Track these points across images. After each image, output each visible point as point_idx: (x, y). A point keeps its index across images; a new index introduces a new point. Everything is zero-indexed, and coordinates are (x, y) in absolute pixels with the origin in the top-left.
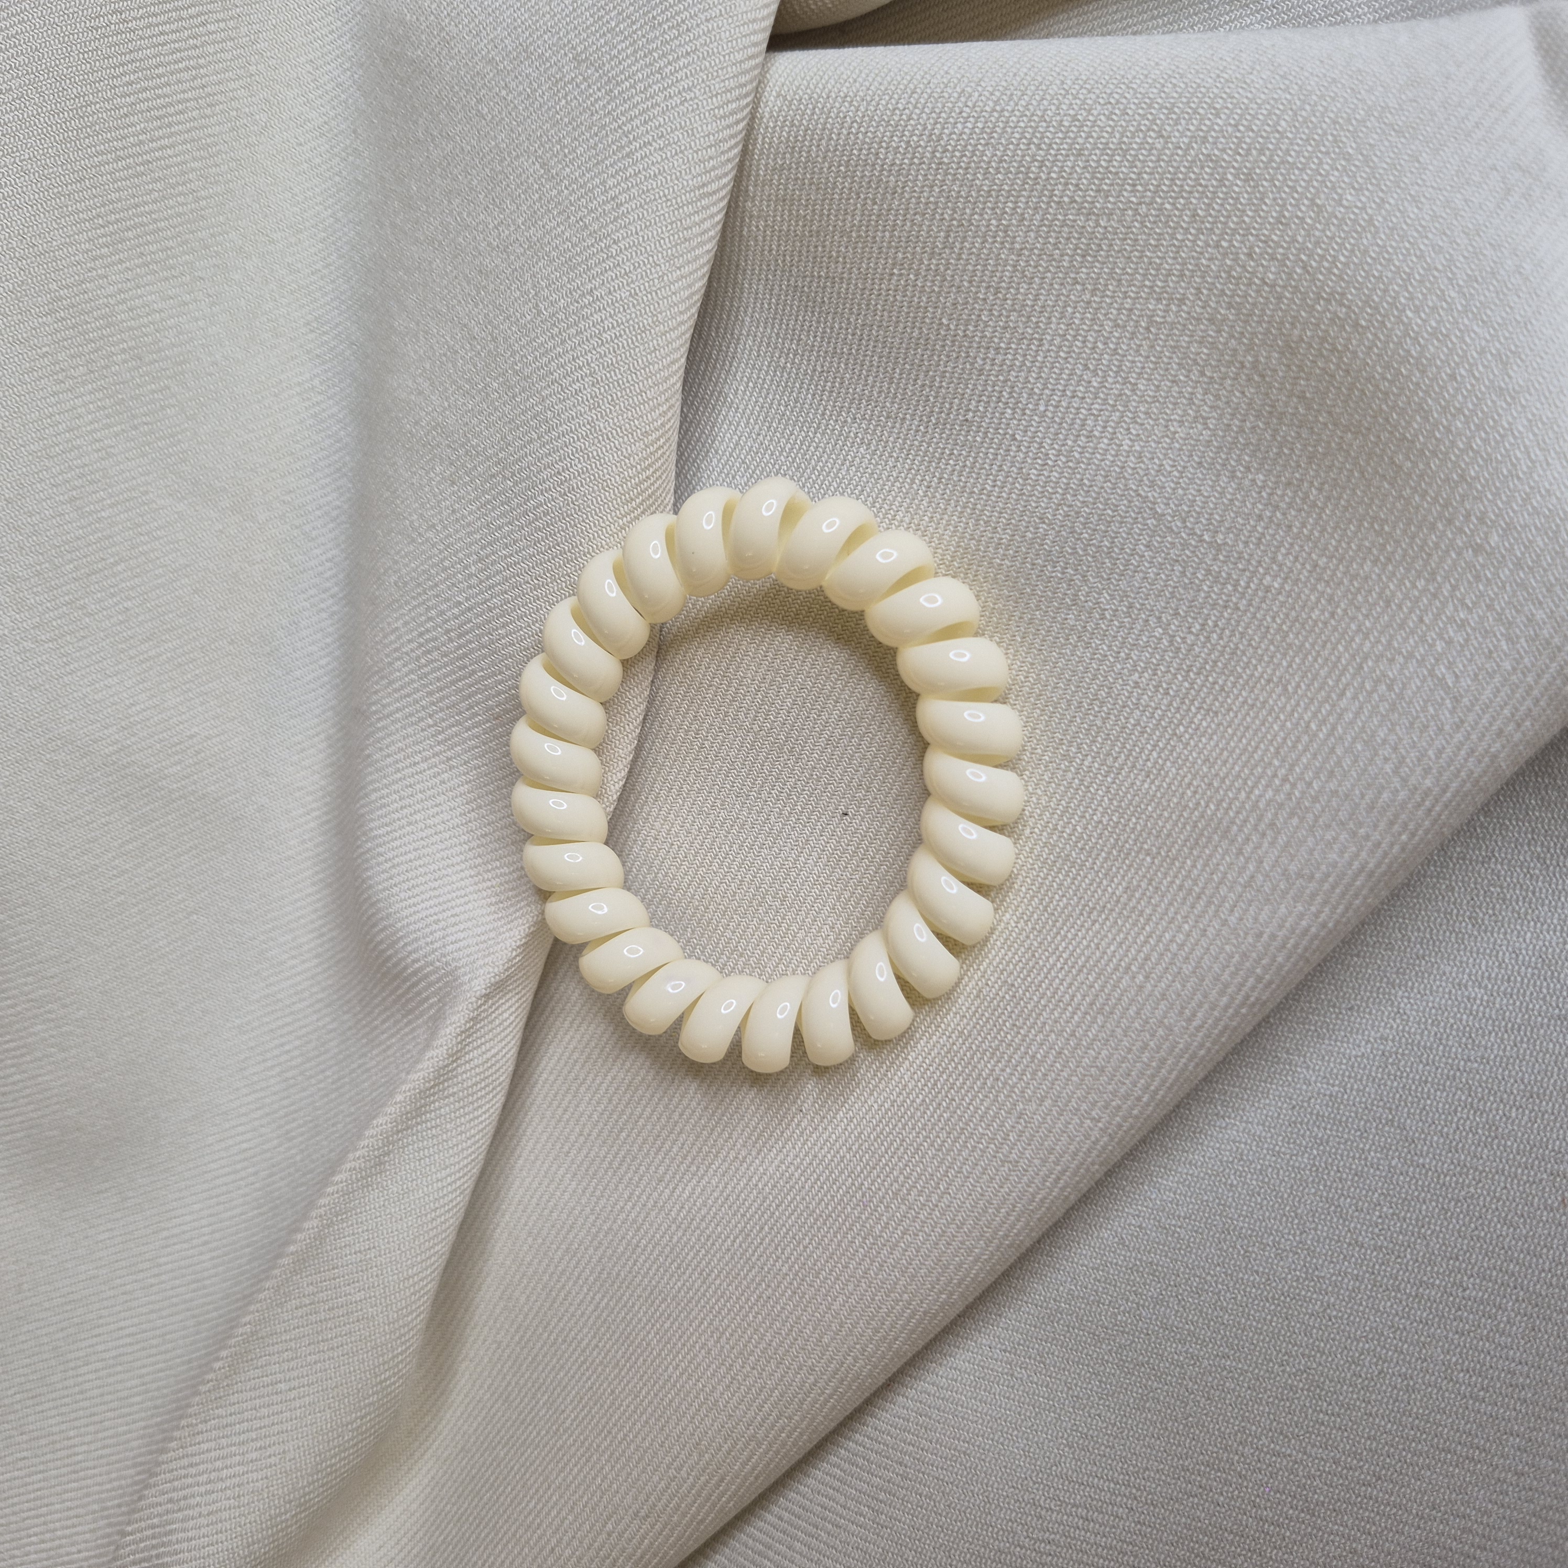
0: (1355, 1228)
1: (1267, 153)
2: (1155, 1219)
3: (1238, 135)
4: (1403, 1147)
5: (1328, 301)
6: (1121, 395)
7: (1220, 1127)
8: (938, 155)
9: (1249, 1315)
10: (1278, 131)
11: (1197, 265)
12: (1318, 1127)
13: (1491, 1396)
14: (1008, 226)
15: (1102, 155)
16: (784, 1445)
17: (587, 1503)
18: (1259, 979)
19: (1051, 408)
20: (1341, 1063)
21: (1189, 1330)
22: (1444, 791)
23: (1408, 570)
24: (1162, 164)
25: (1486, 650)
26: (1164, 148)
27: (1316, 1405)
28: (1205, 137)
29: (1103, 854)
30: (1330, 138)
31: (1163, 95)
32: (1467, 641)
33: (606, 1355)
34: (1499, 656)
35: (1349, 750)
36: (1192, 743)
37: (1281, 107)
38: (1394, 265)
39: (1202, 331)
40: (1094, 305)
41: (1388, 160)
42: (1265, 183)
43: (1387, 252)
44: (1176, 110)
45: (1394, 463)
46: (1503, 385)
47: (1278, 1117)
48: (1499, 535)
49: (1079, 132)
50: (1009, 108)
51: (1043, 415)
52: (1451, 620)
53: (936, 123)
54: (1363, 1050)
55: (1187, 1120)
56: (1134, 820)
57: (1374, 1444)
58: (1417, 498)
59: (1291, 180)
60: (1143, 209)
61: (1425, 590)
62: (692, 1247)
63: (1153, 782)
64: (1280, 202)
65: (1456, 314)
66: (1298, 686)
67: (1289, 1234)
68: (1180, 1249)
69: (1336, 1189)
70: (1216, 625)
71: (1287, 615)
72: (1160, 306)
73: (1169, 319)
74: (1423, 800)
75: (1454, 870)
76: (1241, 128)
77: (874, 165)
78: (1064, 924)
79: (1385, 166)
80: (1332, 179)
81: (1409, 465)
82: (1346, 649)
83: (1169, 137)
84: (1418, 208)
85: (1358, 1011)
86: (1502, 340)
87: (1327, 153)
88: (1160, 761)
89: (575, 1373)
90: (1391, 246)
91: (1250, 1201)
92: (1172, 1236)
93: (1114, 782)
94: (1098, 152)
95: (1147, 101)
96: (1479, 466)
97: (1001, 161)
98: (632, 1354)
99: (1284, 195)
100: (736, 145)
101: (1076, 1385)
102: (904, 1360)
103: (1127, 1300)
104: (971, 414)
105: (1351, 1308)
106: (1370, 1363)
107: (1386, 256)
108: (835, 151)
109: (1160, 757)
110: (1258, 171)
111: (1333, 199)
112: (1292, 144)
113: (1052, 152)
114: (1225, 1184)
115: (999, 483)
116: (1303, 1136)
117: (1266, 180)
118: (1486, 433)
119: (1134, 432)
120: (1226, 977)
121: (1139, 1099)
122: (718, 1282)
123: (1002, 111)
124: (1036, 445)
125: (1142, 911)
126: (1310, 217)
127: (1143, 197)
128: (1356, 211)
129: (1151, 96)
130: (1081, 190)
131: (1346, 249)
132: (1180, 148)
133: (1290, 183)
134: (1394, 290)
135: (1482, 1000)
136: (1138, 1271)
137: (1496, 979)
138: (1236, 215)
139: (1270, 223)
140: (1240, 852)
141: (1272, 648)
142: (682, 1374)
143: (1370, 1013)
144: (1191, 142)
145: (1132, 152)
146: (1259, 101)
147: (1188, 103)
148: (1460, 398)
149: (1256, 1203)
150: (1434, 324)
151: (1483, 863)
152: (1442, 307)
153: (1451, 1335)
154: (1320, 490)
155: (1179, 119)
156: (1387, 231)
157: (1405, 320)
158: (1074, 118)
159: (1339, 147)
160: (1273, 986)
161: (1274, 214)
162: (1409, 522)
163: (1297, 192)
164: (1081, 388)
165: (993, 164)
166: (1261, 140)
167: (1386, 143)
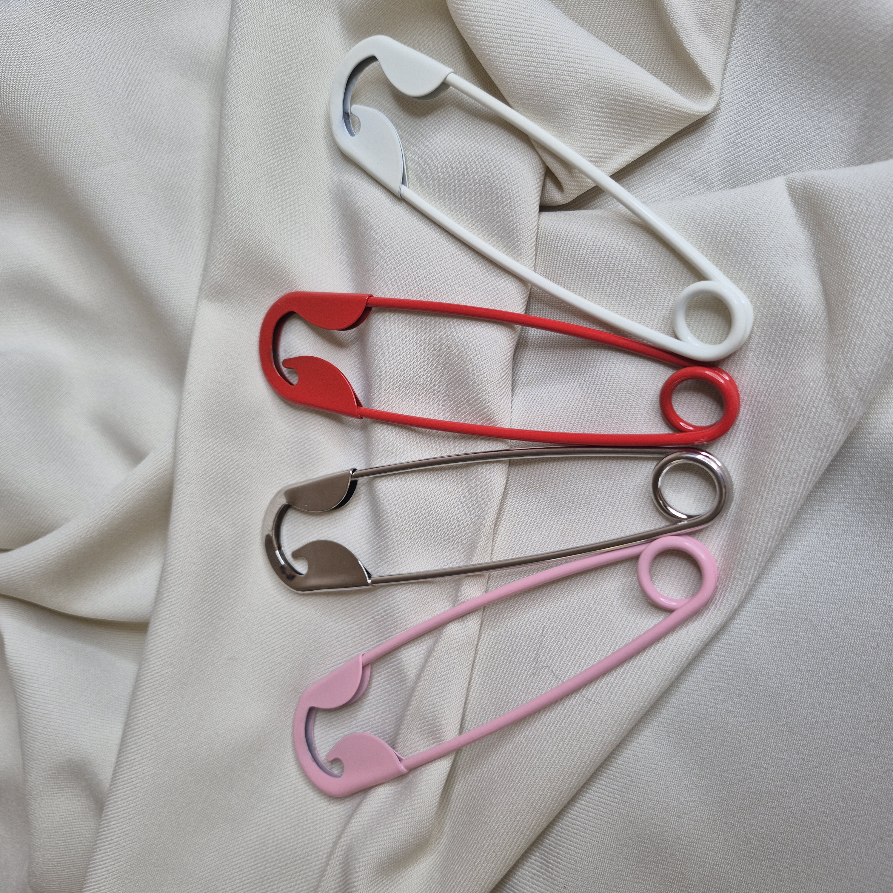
27: (792, 737)
68: (730, 679)
105: (801, 697)
142: (538, 752)
149: (757, 658)
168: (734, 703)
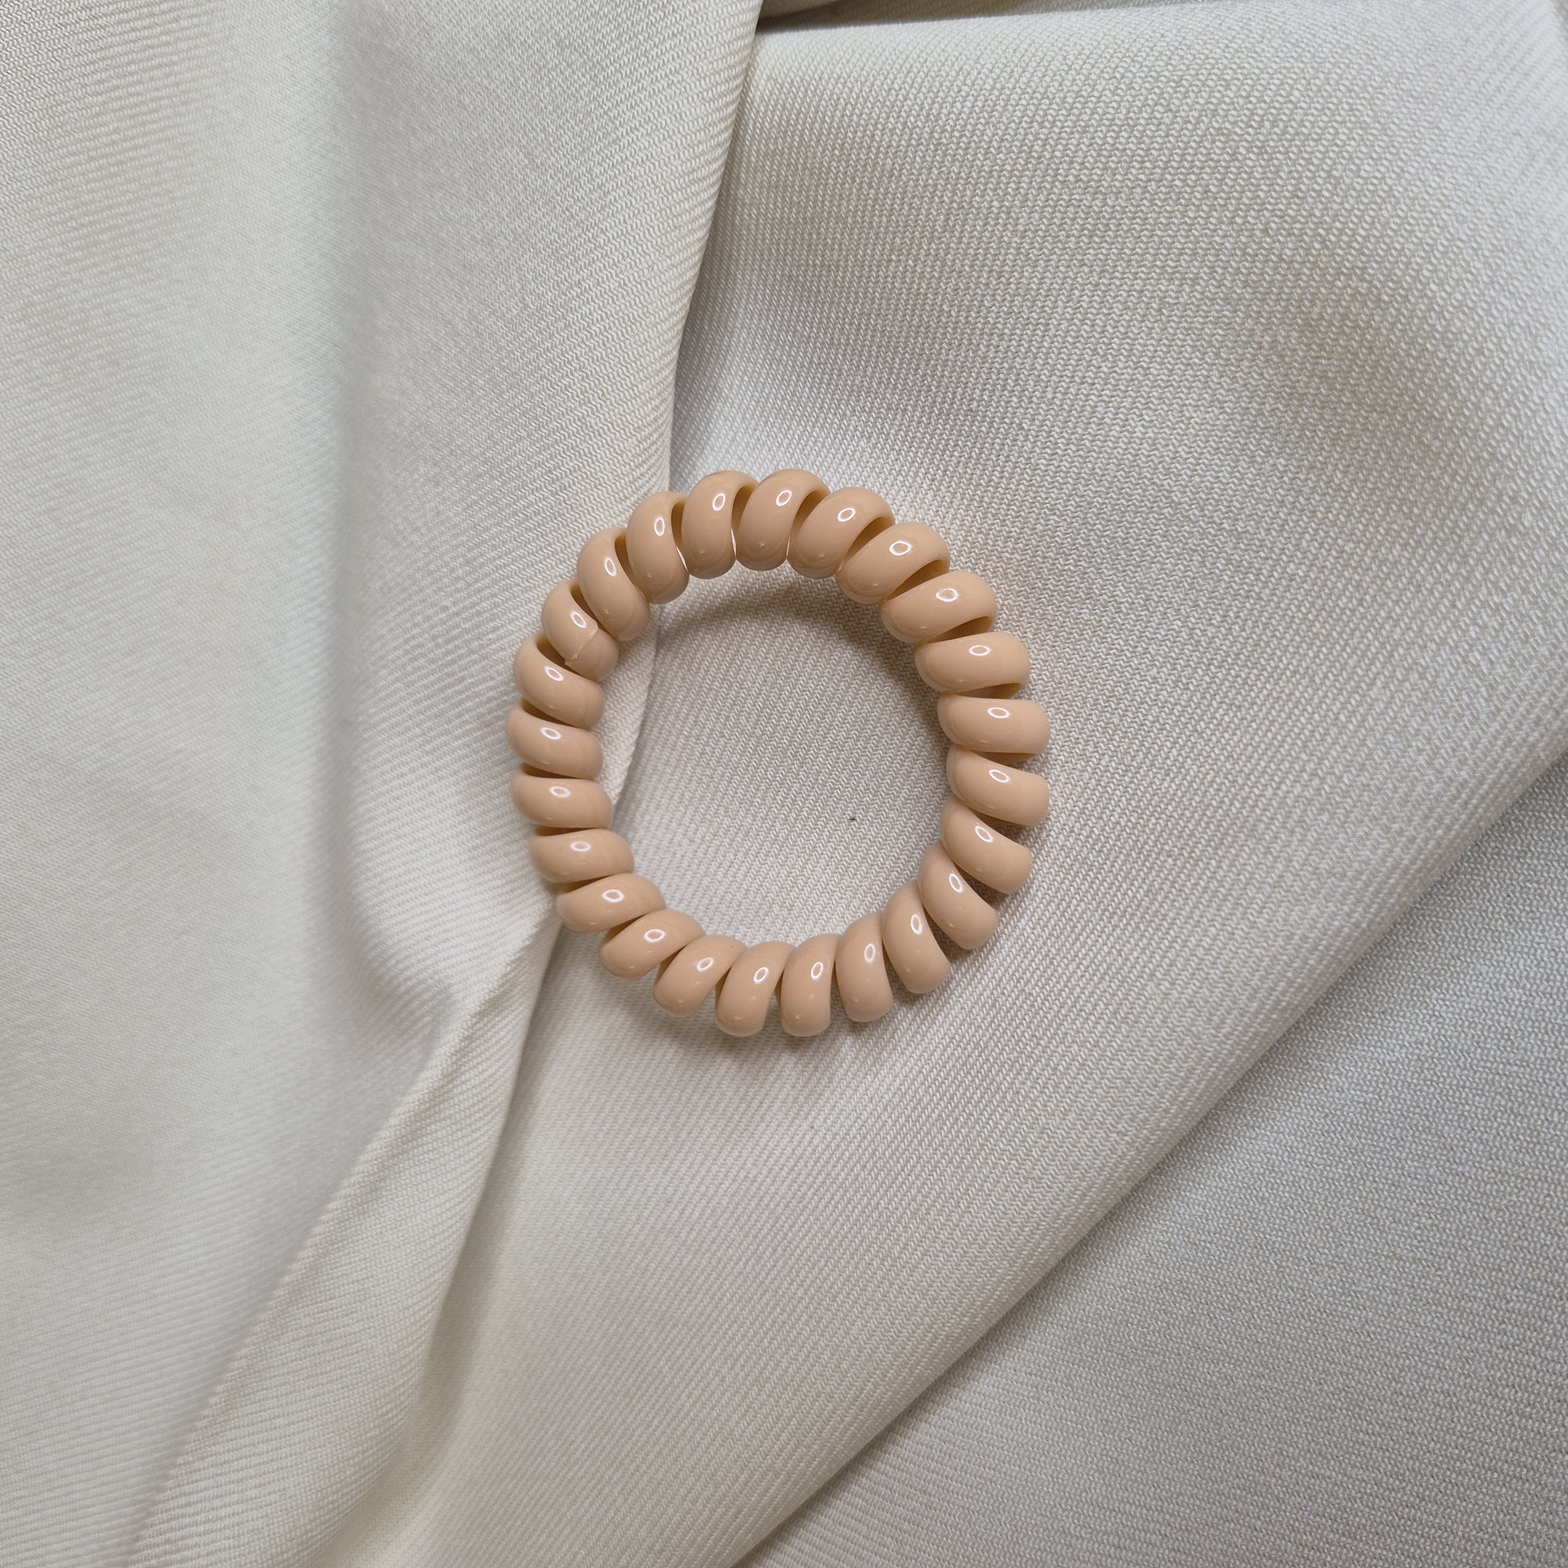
0: (1393, 1240)
1: (1281, 124)
2: (1184, 1234)
3: (1250, 106)
4: (1441, 1155)
5: (1349, 277)
6: (1132, 380)
7: (1250, 1138)
8: (936, 135)
9: (1283, 1332)
10: (1291, 102)
11: (1210, 243)
12: (1352, 1136)
13: (1538, 1412)
14: (1011, 207)
15: (1108, 131)
16: (803, 1475)
17: (600, 1536)
18: (1290, 983)
19: (1059, 395)
20: (1374, 1070)
21: (1222, 1349)
22: (1481, 783)
23: (1439, 554)
24: (1171, 139)
25: (1522, 636)
26: (1173, 123)
27: (1356, 1424)
28: (1216, 110)
29: (1122, 857)
30: (1346, 106)
31: (1170, 67)
32: (1502, 625)
33: (616, 1383)
34: (1536, 641)
35: (1380, 742)
36: (1214, 738)
37: (1294, 76)
38: (1416, 237)
39: (1217, 311)
40: (1103, 288)
41: (1407, 128)
42: (1279, 156)
43: (1409, 224)
44: (1184, 82)
45: (1421, 442)
46: (1533, 359)
47: (1310, 1127)
48: (1532, 514)
49: (1084, 108)
50: (1011, 86)
51: (1051, 402)
52: (1485, 604)
53: (933, 103)
54: (1397, 1054)
55: (1215, 1131)
56: (1153, 820)
57: (1417, 1464)
58: (1447, 478)
59: (1306, 152)
60: (1152, 186)
61: (1457, 573)
62: (703, 1270)
63: (1172, 781)
64: (1295, 175)
65: (1482, 286)
66: (1326, 677)
67: (1324, 1248)
68: (1210, 1265)
69: (1372, 1200)
70: (1238, 617)
71: (1313, 604)
72: (1172, 287)
73: (1181, 300)
74: (1459, 793)
75: (1488, 866)
76: (1253, 100)
77: (869, 147)
78: (1083, 930)
79: (1404, 134)
80: (1349, 149)
81: (1438, 444)
82: (1376, 638)
83: (1178, 111)
84: (1439, 176)
85: (1391, 1015)
86: (1531, 312)
87: (1344, 122)
88: (1180, 759)
89: (584, 1402)
90: (1413, 217)
91: (1283, 1214)
92: (1203, 1252)
93: (1132, 782)
94: (1104, 128)
95: (1154, 74)
96: (1510, 442)
97: (1002, 140)
98: (643, 1382)
99: (1299, 168)
100: (726, 128)
101: (1105, 1408)
102: (926, 1385)
103: (1157, 1319)
104: (975, 404)
105: (1390, 1324)
106: (1411, 1380)
107: (1408, 227)
108: (829, 134)
109: (1180, 755)
110: (1272, 144)
111: (1351, 170)
112: (1306, 115)
113: (1056, 130)
114: (1256, 1197)
115: (1006, 474)
116: (1336, 1145)
117: (1280, 152)
118: (1516, 408)
119: (1147, 418)
120: (1255, 981)
121: (1166, 1111)
122: (730, 1306)
123: (1003, 88)
124: (1044, 434)
125: (1165, 915)
126: (1328, 190)
127: (1152, 174)
128: (1375, 181)
129: (1158, 69)
130: (1086, 168)
131: (1366, 222)
132: (1190, 122)
133: (1306, 156)
134: (1417, 263)
135: (1520, 1000)
136: (1167, 1289)
137: (1534, 978)
138: (1250, 191)
139: (1285, 197)
140: (1268, 851)
141: (1297, 638)
142: (695, 1403)
143: (1404, 1017)
144: (1201, 116)
145: (1140, 128)
146: (1271, 71)
147: (1197, 74)
148: (1488, 373)
149: (1289, 1216)
150: (1460, 297)
151: (1518, 858)
152: (1468, 280)
153: (1495, 1349)
154: (1345, 473)
155: (1187, 92)
156: (1408, 201)
157: (1429, 293)
158: (1078, 94)
159: (1355, 116)
160: (1305, 990)
161: (1290, 188)
162: (1440, 504)
163: (1313, 164)
164: (1091, 374)
165: (994, 143)
166: (1273, 111)
167: (1405, 110)
168: (1215, 1325)
